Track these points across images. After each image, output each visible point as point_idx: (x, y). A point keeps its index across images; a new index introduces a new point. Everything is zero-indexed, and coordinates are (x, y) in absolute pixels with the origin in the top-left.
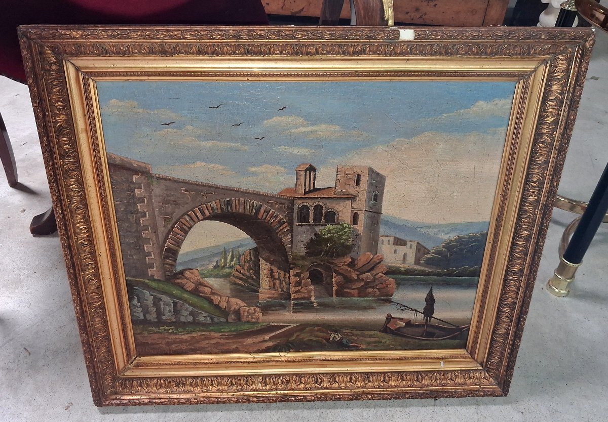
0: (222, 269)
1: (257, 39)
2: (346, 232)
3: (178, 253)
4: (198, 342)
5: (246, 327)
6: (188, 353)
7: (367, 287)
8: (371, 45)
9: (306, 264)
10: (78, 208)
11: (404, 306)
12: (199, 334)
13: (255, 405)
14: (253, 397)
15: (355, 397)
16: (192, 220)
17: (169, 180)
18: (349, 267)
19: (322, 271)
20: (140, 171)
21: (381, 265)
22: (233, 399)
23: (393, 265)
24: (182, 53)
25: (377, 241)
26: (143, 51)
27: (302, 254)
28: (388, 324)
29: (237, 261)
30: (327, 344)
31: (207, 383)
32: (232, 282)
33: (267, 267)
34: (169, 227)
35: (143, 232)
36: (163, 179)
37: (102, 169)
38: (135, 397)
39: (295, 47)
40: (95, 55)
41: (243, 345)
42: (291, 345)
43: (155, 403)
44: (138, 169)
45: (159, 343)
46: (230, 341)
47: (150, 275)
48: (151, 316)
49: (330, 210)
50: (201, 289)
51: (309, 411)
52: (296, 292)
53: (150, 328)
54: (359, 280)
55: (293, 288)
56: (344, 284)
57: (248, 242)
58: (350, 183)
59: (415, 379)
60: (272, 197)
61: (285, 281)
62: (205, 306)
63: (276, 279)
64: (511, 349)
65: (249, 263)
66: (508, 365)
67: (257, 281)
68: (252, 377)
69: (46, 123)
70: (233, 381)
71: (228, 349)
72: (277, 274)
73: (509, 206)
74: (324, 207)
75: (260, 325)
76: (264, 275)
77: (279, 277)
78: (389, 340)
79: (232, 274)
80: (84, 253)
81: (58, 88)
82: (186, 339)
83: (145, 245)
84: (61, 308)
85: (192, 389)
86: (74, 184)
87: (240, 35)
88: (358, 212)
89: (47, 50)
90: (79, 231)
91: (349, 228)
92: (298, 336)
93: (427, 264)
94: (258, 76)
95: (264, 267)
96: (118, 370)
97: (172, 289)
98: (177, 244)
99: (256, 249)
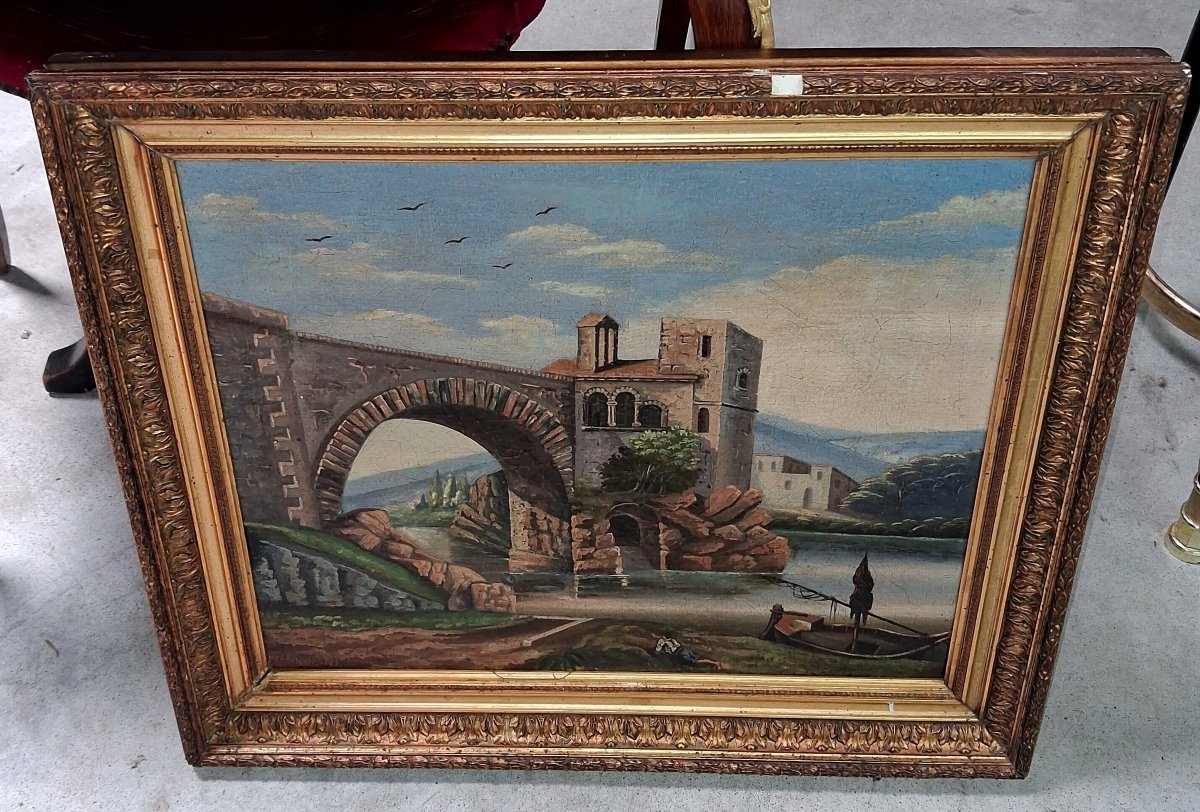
0: (433, 511)
2: (683, 446)
3: (345, 480)
4: (390, 646)
5: (485, 622)
6: (369, 665)
7: (730, 551)
9: (603, 505)
10: (147, 398)
12: (391, 631)
14: (499, 758)
15: (705, 766)
16: (372, 418)
17: (324, 342)
18: (691, 513)
19: (636, 519)
20: (266, 327)
21: (759, 511)
22: (460, 761)
23: (783, 510)
24: (342, 115)
25: (749, 464)
26: (264, 112)
27: (595, 486)
29: (464, 497)
31: (408, 725)
32: (454, 535)
33: (525, 509)
34: (327, 430)
35: (277, 438)
36: (311, 340)
37: (192, 323)
38: (265, 750)
41: (480, 655)
42: (576, 658)
43: (305, 763)
44: (264, 322)
45: (312, 647)
46: (454, 646)
47: (291, 519)
48: (296, 595)
49: (651, 403)
50: (393, 547)
52: (584, 558)
53: (294, 618)
54: (713, 537)
55: (579, 551)
56: (683, 545)
57: (483, 462)
58: (690, 351)
59: (833, 736)
60: (531, 376)
61: (561, 536)
62: (402, 579)
63: (542, 532)
64: (1032, 688)
65: (487, 500)
66: (1025, 719)
67: (505, 535)
68: (499, 717)
69: (82, 249)
70: (460, 723)
71: (450, 661)
72: (545, 522)
73: (1026, 403)
74: (637, 396)
75: (512, 619)
76: (517, 525)
77: (549, 529)
78: (780, 655)
79: (453, 521)
80: (162, 481)
81: (102, 181)
82: (366, 641)
83: (280, 464)
84: (114, 559)
85: (379, 738)
86: (138, 355)
87: (452, 92)
88: (709, 407)
89: (81, 112)
90: (150, 440)
91: (690, 438)
92: (590, 641)
93: (857, 511)
94: (495, 153)
95: (518, 509)
96: (231, 697)
97: (335, 546)
98: (343, 462)
99: (500, 475)
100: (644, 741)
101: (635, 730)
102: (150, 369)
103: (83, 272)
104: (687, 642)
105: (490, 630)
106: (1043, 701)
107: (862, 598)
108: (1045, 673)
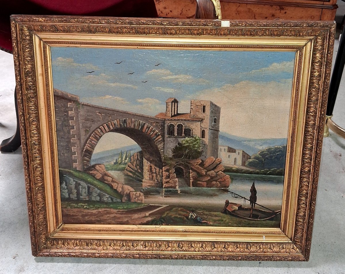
0: (119, 165)
2: (197, 143)
3: (92, 153)
4: (102, 216)
5: (134, 206)
6: (95, 223)
7: (212, 180)
9: (173, 163)
10: (34, 121)
11: (237, 195)
12: (103, 210)
13: (138, 260)
14: (136, 254)
15: (204, 258)
16: (102, 132)
17: (89, 106)
18: (200, 166)
19: (183, 168)
20: (72, 100)
21: (221, 166)
22: (123, 255)
23: (228, 166)
24: (100, 32)
25: (217, 149)
26: (78, 30)
27: (170, 156)
28: (227, 207)
29: (129, 160)
30: (187, 220)
31: (107, 244)
32: (126, 174)
33: (148, 165)
34: (88, 136)
35: (72, 138)
36: (86, 105)
37: (50, 98)
38: (59, 251)
39: (163, 30)
40: (51, 32)
41: (132, 219)
42: (163, 220)
43: (72, 255)
44: (72, 99)
45: (77, 215)
46: (123, 216)
47: (74, 167)
48: (73, 195)
49: (187, 128)
50: (105, 178)
51: (173, 266)
52: (166, 183)
53: (72, 204)
54: (206, 175)
55: (165, 180)
56: (198, 178)
57: (136, 147)
58: (199, 111)
59: (246, 247)
60: (152, 118)
61: (159, 174)
62: (108, 190)
63: (154, 173)
64: (308, 226)
65: (136, 161)
66: (307, 238)
67: (142, 174)
68: (137, 241)
69: (20, 68)
70: (124, 243)
71: (122, 221)
72: (154, 169)
73: (299, 128)
74: (183, 125)
75: (143, 205)
76: (146, 170)
77: (156, 172)
78: (228, 219)
79: (126, 169)
80: (35, 150)
81: (29, 50)
82: (95, 213)
83: (72, 147)
84: (15, 197)
85: (97, 248)
86: (33, 106)
87: (132, 22)
88: (205, 129)
89: (25, 28)
90: (33, 135)
91: (200, 140)
92: (168, 214)
93: (250, 166)
94: (143, 46)
95: (146, 164)
96: (50, 232)
97: (87, 177)
98: (92, 147)
99: (141, 152)
100: (185, 249)
101: (181, 246)
102: (35, 111)
103: (19, 76)
104: (199, 214)
105: (136, 210)
106: (312, 231)
107: (253, 199)
108: (311, 220)
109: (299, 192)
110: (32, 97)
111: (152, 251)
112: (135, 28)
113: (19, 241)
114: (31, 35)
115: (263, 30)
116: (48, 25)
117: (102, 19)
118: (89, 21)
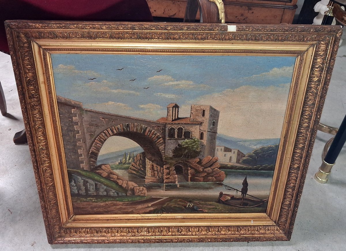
0: (124, 164)
1: (144, 30)
2: (196, 144)
3: (98, 155)
4: (109, 207)
5: (137, 199)
6: (103, 213)
7: (208, 176)
8: (211, 34)
9: (173, 162)
10: (39, 128)
11: (230, 187)
12: (110, 202)
13: (143, 244)
14: (141, 240)
15: (201, 240)
16: (107, 135)
17: (93, 112)
18: (198, 164)
19: (182, 166)
20: (76, 107)
21: (217, 163)
22: (130, 241)
23: (223, 163)
24: (101, 38)
25: (214, 149)
26: (78, 36)
27: (171, 156)
28: (220, 198)
29: (133, 160)
30: (185, 209)
31: (115, 231)
32: (130, 172)
34: (93, 139)
35: (78, 142)
36: (89, 111)
37: (53, 105)
39: (167, 35)
40: (50, 38)
41: (136, 209)
42: (164, 210)
43: (84, 242)
44: (75, 105)
45: (87, 208)
46: (128, 207)
47: (81, 167)
48: (82, 191)
49: (187, 131)
50: (111, 176)
51: (174, 248)
52: (167, 178)
53: (81, 199)
54: (204, 171)
55: (165, 176)
56: (195, 174)
57: (139, 149)
58: (199, 115)
59: (236, 230)
60: (153, 122)
61: (160, 172)
62: (114, 186)
63: (155, 171)
64: (292, 213)
65: (139, 161)
66: (290, 223)
67: (144, 172)
68: (141, 228)
69: (20, 78)
70: (130, 230)
71: (127, 211)
72: (156, 167)
73: (292, 129)
74: (183, 129)
75: (146, 198)
76: (148, 168)
77: (157, 170)
78: (221, 207)
79: (130, 168)
80: (43, 154)
81: (28, 58)
82: (103, 205)
83: (78, 150)
84: (30, 186)
85: (106, 235)
86: (37, 114)
87: (134, 27)
88: (203, 132)
89: (22, 35)
90: (40, 141)
91: (198, 141)
92: (168, 204)
93: (244, 163)
94: (145, 52)
95: (149, 164)
96: (63, 223)
97: (94, 176)
98: (97, 150)
99: (144, 153)
100: (183, 234)
101: (180, 231)
102: (40, 118)
103: (21, 85)
105: (139, 201)
107: (245, 190)
108: (296, 209)
109: (286, 184)
110: (36, 106)
111: (155, 236)
112: (137, 33)
113: (36, 228)
114: (29, 42)
115: (268, 35)
116: (46, 31)
117: (102, 24)
118: (89, 26)
